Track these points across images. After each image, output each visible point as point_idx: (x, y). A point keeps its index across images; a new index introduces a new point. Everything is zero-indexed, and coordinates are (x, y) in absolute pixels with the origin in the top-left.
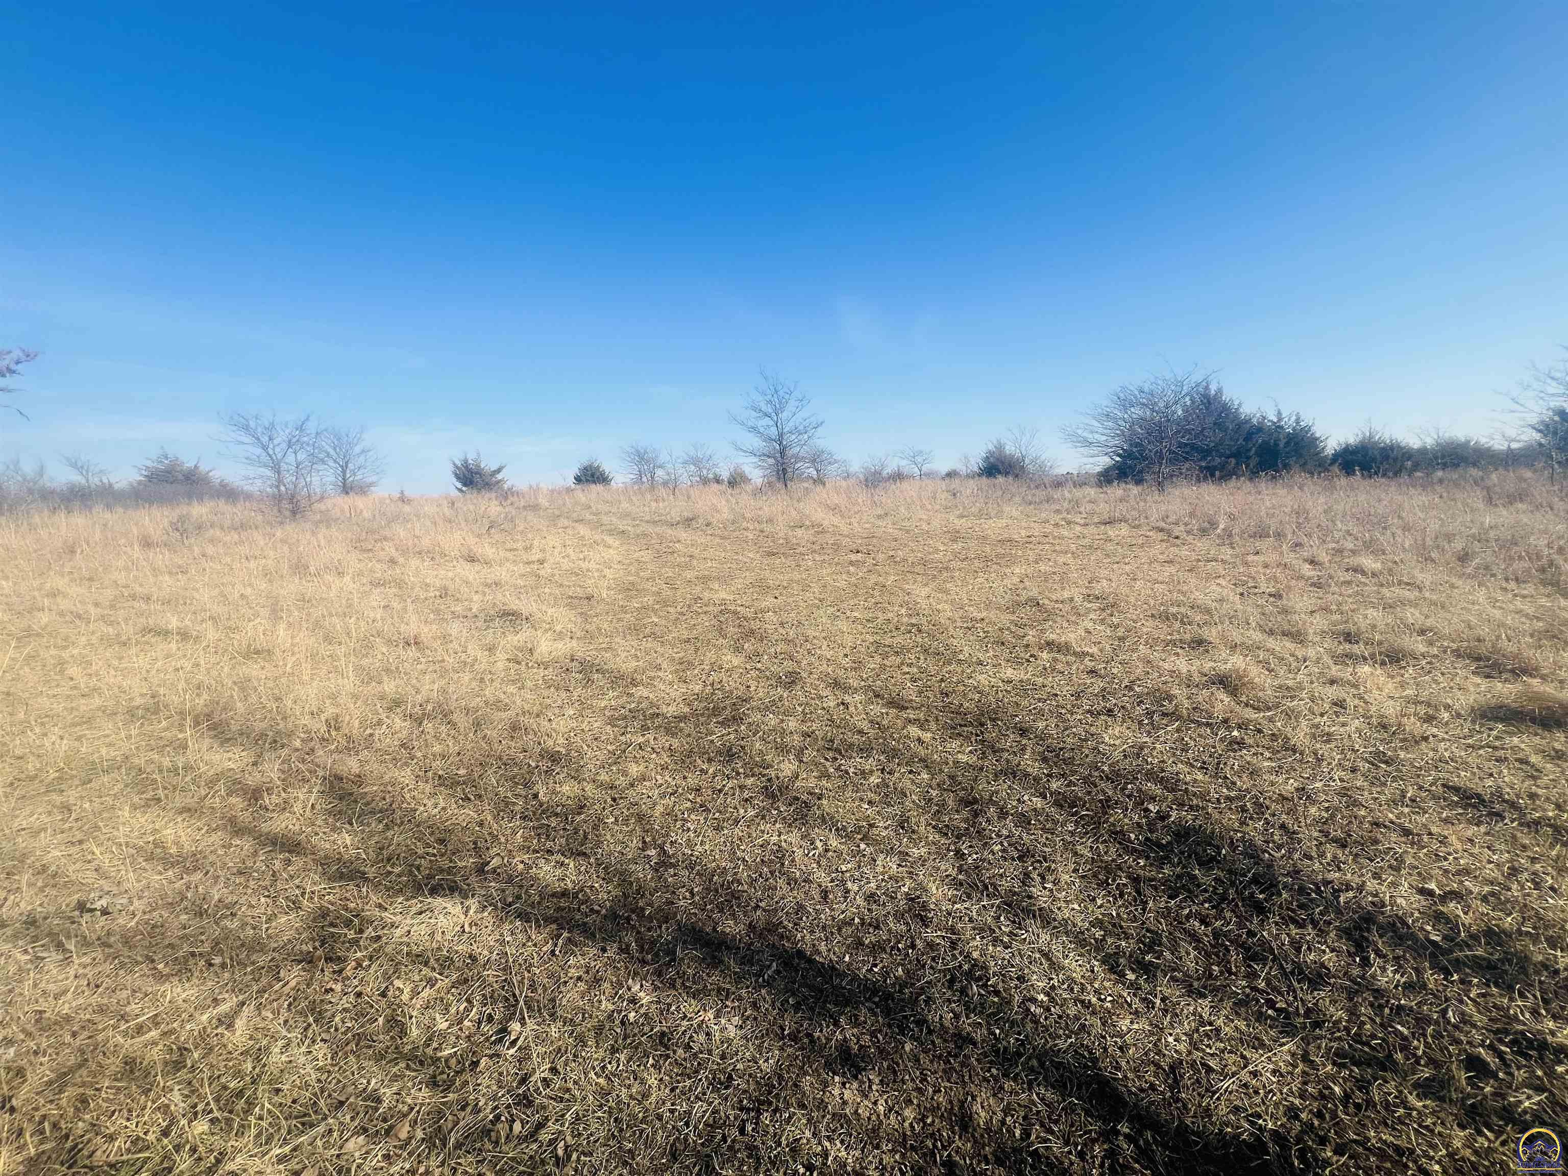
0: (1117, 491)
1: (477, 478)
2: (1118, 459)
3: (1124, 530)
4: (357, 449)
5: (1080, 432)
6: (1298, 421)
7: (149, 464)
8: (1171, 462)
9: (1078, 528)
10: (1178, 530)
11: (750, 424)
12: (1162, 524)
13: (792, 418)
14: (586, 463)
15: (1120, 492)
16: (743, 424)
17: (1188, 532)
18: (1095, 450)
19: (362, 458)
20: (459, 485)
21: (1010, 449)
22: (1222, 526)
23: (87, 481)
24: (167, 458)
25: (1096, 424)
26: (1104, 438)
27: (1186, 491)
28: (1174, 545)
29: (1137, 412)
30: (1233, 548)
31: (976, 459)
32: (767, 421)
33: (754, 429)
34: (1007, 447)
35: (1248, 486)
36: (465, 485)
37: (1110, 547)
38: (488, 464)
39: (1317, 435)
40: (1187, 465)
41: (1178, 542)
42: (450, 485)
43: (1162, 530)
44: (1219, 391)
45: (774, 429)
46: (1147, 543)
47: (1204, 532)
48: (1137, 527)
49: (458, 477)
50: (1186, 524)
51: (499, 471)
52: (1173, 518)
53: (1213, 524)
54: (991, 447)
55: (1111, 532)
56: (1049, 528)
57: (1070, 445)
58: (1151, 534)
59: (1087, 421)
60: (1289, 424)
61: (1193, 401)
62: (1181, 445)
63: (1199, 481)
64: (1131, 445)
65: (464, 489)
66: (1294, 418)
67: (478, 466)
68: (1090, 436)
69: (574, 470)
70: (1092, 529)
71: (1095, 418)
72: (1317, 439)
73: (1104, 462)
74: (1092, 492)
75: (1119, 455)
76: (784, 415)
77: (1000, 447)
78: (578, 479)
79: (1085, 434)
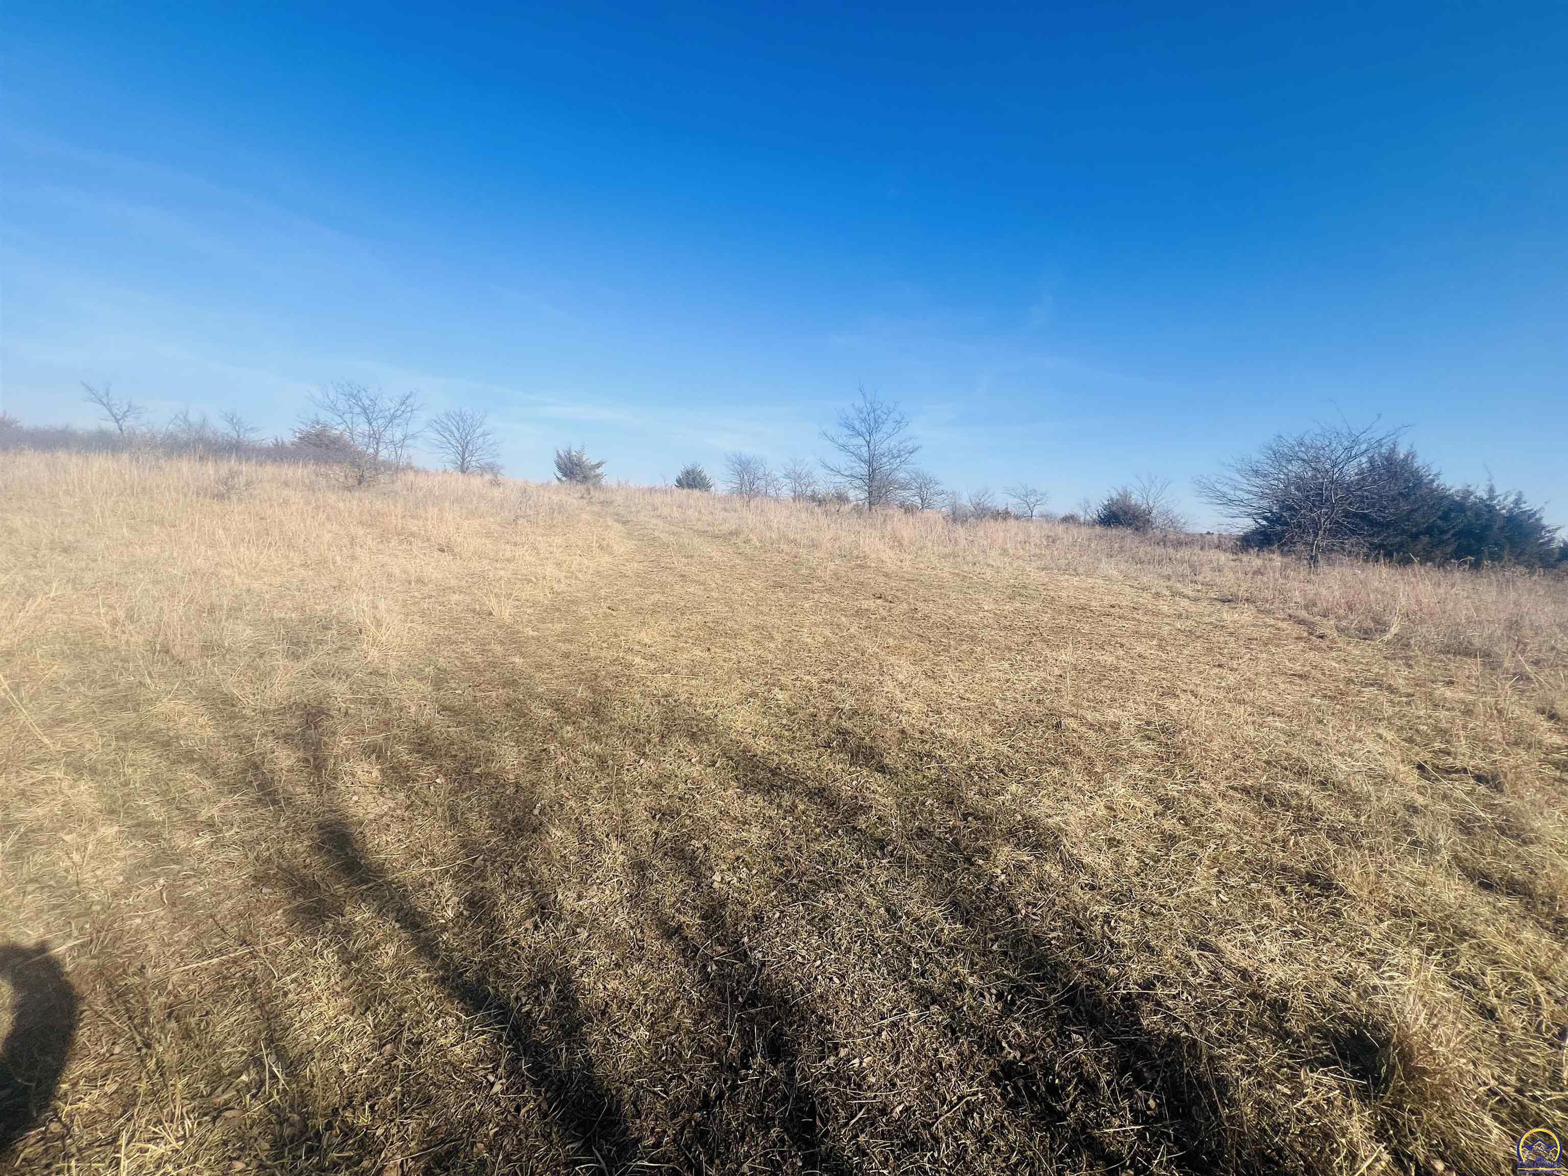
0: (1253, 560)
1: (577, 470)
2: (1264, 523)
3: (1245, 616)
4: (479, 431)
5: (1219, 487)
6: (1517, 502)
7: (303, 427)
8: (1332, 533)
9: (1185, 603)
10: (1327, 626)
11: (840, 441)
12: (1303, 614)
13: (885, 442)
14: (690, 467)
15: (1257, 563)
16: (833, 440)
17: (1341, 630)
18: (1235, 511)
19: (480, 440)
20: (560, 475)
21: (1136, 499)
22: (1394, 630)
23: (239, 436)
24: (318, 423)
25: (1238, 477)
26: (1246, 496)
27: (1348, 571)
28: (1319, 649)
29: (1295, 468)
30: (1410, 666)
31: (1097, 505)
32: (860, 441)
33: (844, 447)
34: (1134, 497)
35: (1437, 575)
36: (565, 475)
37: (1218, 637)
38: (590, 458)
39: (1545, 522)
40: (1353, 540)
41: (1324, 644)
42: (551, 473)
43: (1301, 622)
44: (1411, 455)
45: (865, 449)
46: (1276, 639)
47: (1366, 634)
48: (1268, 612)
49: (560, 468)
50: (1339, 618)
51: (598, 465)
52: (1321, 606)
53: (1381, 626)
54: (1115, 496)
55: (1228, 616)
56: (1146, 599)
57: (1204, 500)
58: (1284, 625)
59: (1228, 474)
60: (1504, 502)
61: (1371, 461)
62: (1347, 514)
63: (1366, 561)
64: (1281, 508)
65: (564, 479)
66: (1512, 498)
67: (579, 459)
68: (1231, 494)
69: (677, 472)
70: (1203, 607)
71: (1238, 471)
72: (1544, 528)
73: (1247, 524)
74: (1223, 558)
75: (1265, 518)
76: (877, 437)
77: (1126, 496)
78: (680, 484)
79: (1225, 489)
